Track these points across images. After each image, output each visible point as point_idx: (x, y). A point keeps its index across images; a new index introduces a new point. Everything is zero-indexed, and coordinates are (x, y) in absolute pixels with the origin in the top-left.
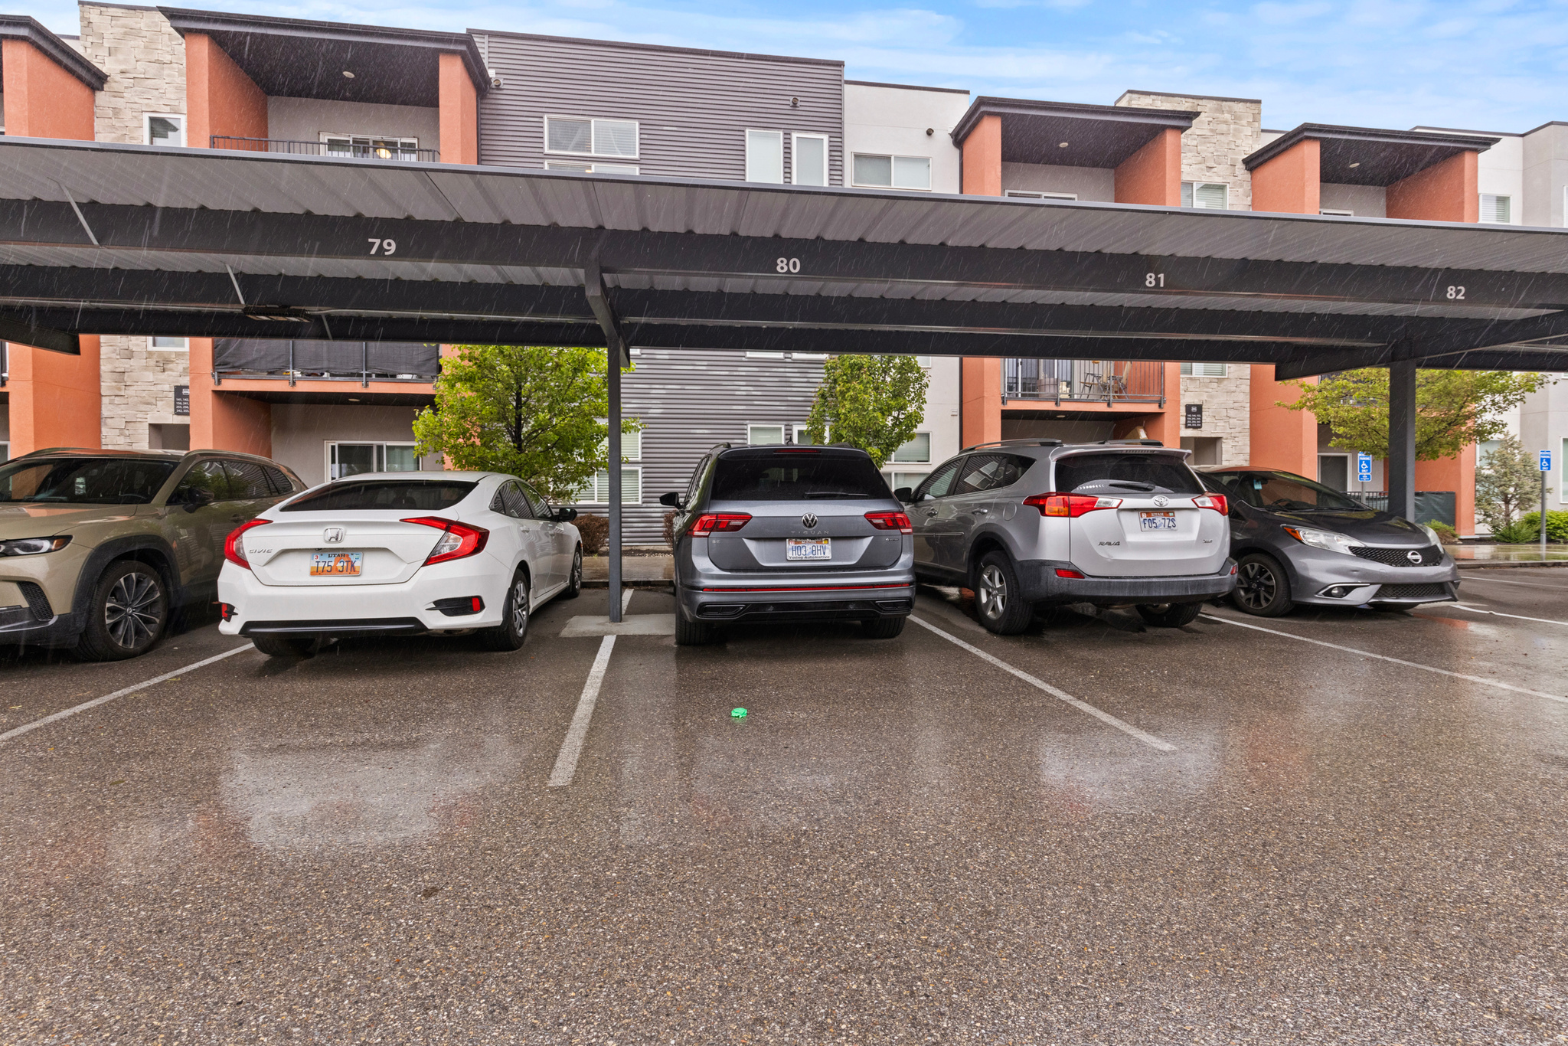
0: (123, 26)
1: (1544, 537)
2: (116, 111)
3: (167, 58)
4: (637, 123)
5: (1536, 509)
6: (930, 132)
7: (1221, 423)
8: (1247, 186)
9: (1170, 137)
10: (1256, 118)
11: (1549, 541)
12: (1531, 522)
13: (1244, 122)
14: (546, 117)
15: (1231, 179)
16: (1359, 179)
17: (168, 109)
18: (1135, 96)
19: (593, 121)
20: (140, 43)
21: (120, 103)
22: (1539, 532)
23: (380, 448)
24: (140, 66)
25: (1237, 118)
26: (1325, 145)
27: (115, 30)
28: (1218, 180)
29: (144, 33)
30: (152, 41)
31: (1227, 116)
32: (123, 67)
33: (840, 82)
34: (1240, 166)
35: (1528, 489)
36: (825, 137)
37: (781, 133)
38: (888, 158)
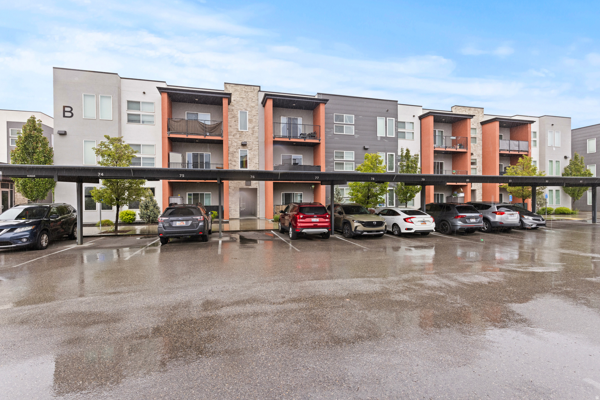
0: (234, 89)
1: (546, 213)
2: (233, 110)
3: (244, 97)
4: (354, 115)
5: (544, 207)
6: (414, 116)
7: (476, 186)
8: (481, 129)
9: (468, 120)
10: (483, 112)
11: (547, 214)
12: (543, 210)
13: (480, 113)
14: (334, 114)
15: (477, 127)
16: (505, 127)
17: (244, 109)
18: (457, 107)
19: (344, 115)
20: (238, 93)
21: (233, 108)
22: (545, 212)
23: (294, 194)
24: (238, 99)
25: (479, 112)
26: (500, 123)
27: (232, 90)
28: (475, 127)
29: (239, 91)
30: (241, 93)
31: (477, 112)
32: (234, 99)
33: (397, 104)
34: (479, 124)
35: (542, 202)
36: (394, 119)
37: (385, 118)
38: (404, 123)
